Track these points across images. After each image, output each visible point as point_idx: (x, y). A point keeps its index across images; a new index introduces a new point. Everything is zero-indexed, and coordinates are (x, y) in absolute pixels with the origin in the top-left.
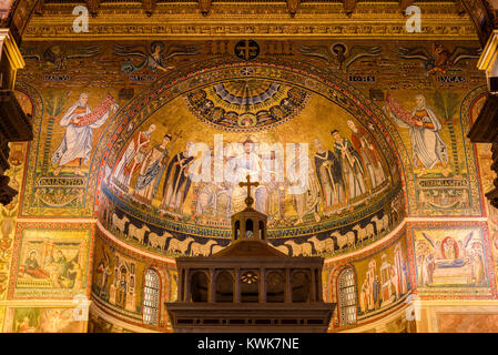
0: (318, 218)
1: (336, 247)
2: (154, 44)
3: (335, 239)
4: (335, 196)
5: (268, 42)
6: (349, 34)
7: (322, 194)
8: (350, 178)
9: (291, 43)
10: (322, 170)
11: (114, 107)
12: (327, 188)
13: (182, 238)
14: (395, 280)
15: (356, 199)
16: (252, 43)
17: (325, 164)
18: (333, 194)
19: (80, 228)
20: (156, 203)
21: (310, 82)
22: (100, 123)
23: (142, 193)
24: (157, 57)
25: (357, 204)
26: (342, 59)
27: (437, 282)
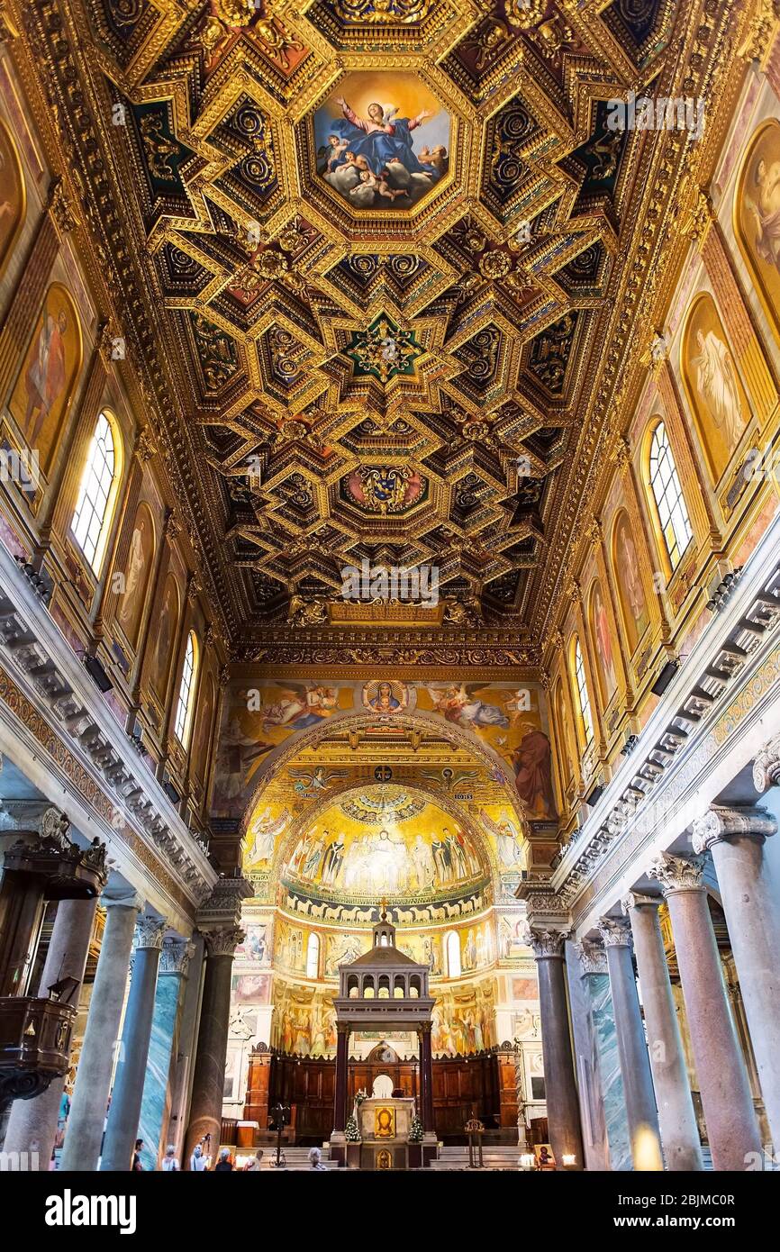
0: (434, 891)
1: (447, 916)
2: (318, 768)
3: (446, 908)
4: (446, 875)
5: (399, 768)
6: (454, 762)
7: (437, 872)
8: (456, 863)
9: (415, 768)
10: (437, 854)
11: (290, 818)
12: (441, 868)
13: (335, 906)
14: (486, 948)
15: (460, 880)
16: (387, 768)
17: (439, 851)
18: (445, 873)
19: (266, 913)
20: (317, 882)
21: (426, 796)
22: (280, 831)
23: (307, 875)
24: (320, 779)
25: (461, 884)
26: (450, 781)
27: (512, 955)
